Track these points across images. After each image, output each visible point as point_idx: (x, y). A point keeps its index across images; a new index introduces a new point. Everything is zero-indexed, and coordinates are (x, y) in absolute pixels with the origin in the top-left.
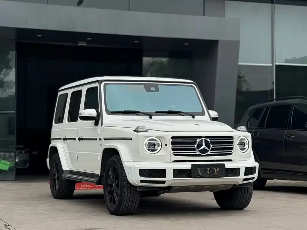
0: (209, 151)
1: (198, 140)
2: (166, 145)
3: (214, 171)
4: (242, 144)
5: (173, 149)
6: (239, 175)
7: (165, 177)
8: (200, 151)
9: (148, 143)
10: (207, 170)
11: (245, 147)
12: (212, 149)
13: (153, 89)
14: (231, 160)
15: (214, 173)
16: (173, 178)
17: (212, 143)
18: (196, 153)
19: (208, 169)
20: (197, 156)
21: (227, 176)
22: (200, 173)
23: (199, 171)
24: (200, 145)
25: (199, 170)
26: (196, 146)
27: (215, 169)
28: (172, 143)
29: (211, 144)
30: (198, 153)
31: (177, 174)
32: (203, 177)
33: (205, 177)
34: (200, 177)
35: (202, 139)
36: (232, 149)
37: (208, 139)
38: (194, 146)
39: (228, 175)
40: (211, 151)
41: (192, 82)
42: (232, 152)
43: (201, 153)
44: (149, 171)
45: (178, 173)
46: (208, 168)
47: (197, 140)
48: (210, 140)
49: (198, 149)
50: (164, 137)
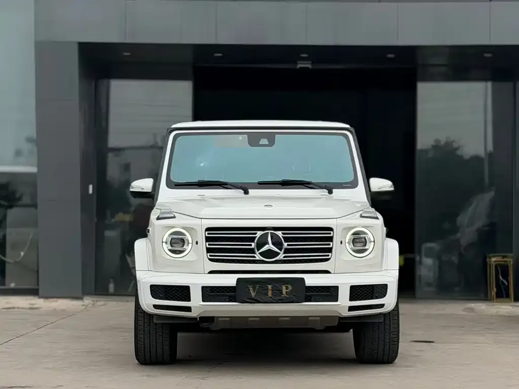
0: (279, 254)
1: (259, 233)
2: (197, 243)
3: (282, 291)
4: (359, 241)
5: (209, 250)
6: (337, 300)
7: (189, 300)
8: (261, 254)
9: (170, 239)
10: (268, 289)
11: (367, 247)
12: (287, 251)
13: (264, 141)
14: (327, 272)
15: (282, 293)
16: (203, 301)
17: (286, 239)
18: (254, 257)
19: (270, 287)
20: (256, 263)
21: (311, 302)
22: (252, 294)
23: (251, 291)
24: (262, 243)
25: (251, 289)
26: (253, 245)
27: (284, 287)
28: (208, 239)
29: (285, 242)
30: (257, 258)
31: (210, 296)
32: (259, 302)
33: (261, 301)
34: (254, 301)
35: (267, 231)
36: (330, 250)
37: (279, 233)
38: (251, 245)
39: (313, 299)
40: (284, 253)
41: (347, 126)
42: (328, 256)
43: (263, 257)
44: (166, 288)
45: (210, 293)
46: (271, 284)
47: (256, 234)
48: (283, 234)
49: (258, 250)
50: (193, 228)
